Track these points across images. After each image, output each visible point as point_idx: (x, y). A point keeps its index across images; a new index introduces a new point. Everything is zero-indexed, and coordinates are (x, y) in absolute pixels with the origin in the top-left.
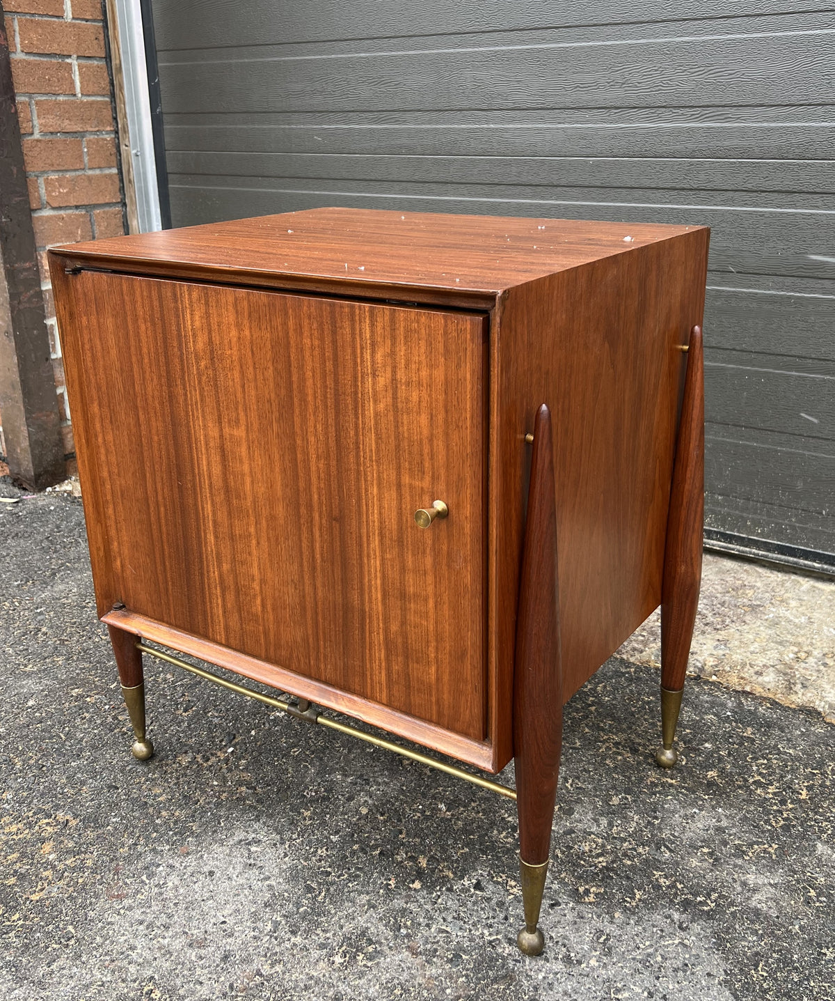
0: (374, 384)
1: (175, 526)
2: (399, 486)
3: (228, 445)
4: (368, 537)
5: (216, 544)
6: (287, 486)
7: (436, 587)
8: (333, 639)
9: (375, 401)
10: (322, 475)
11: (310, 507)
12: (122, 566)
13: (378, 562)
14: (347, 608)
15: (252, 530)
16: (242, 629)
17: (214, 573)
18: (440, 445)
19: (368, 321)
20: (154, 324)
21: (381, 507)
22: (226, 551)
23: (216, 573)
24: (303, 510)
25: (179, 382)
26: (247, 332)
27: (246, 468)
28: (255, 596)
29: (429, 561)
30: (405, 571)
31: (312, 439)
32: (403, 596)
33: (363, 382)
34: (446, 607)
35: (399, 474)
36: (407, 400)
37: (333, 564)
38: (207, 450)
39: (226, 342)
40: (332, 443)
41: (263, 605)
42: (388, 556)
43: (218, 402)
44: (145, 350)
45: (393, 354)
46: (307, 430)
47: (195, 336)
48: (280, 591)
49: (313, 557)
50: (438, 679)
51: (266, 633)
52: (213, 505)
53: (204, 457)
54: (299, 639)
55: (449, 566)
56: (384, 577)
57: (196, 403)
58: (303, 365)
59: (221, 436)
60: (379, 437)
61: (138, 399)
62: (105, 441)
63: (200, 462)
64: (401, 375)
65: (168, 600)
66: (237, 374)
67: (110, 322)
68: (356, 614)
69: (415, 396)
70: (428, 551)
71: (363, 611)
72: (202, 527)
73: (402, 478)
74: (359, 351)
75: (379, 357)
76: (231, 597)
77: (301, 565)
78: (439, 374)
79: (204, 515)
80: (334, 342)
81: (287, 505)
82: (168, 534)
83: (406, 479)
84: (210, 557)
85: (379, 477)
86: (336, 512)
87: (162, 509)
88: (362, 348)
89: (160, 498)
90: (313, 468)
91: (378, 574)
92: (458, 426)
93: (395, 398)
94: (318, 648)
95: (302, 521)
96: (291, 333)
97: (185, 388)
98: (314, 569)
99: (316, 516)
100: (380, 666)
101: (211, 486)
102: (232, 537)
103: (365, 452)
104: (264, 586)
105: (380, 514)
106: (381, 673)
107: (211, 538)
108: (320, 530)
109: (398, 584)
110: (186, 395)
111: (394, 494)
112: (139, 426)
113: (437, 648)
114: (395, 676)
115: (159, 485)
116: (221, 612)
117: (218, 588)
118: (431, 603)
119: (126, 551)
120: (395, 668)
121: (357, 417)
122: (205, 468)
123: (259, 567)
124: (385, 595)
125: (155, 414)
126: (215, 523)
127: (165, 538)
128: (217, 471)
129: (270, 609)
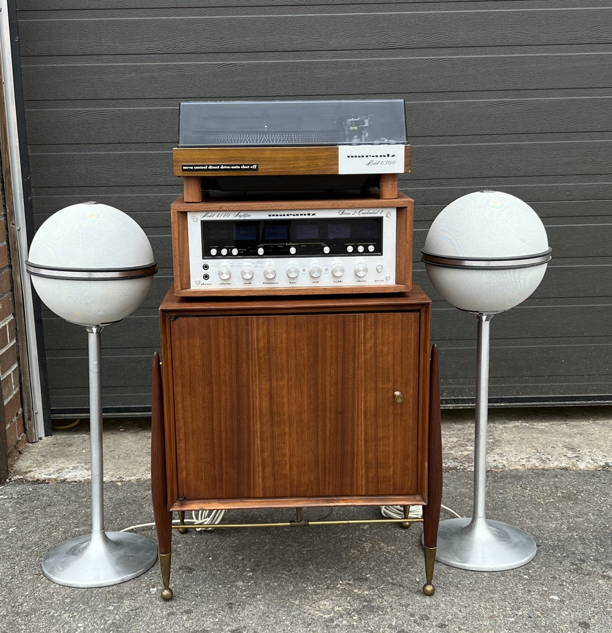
0: (364, 347)
1: (232, 441)
2: (376, 389)
3: (274, 390)
4: (358, 416)
5: (261, 444)
6: (311, 403)
8: (334, 472)
9: (365, 354)
10: (333, 393)
11: (324, 411)
12: (187, 475)
13: (363, 428)
14: (344, 454)
15: (287, 430)
16: (275, 485)
17: (258, 459)
18: (398, 368)
19: (363, 320)
20: (230, 339)
21: (366, 401)
22: (268, 446)
23: (260, 459)
24: (320, 413)
25: (244, 365)
26: (293, 335)
27: (286, 400)
28: (285, 465)
29: (391, 420)
30: (377, 428)
31: (328, 378)
32: (376, 439)
33: (359, 347)
34: (399, 438)
35: (376, 384)
36: (382, 351)
37: (336, 435)
38: (260, 396)
39: (279, 341)
40: (340, 378)
41: (291, 468)
42: (369, 423)
43: (270, 371)
44: (222, 352)
45: (375, 332)
46: (325, 374)
47: (258, 341)
48: (302, 457)
49: (325, 435)
50: (394, 473)
51: (291, 482)
52: (261, 424)
53: (258, 400)
54: (313, 479)
56: (366, 433)
57: (255, 374)
58: (325, 345)
59: (271, 387)
60: (366, 370)
61: (213, 379)
62: (183, 405)
63: (255, 403)
64: (379, 341)
66: (284, 356)
67: (197, 342)
68: (349, 456)
69: (386, 349)
70: (390, 415)
71: (353, 453)
72: (252, 437)
73: (378, 386)
74: (357, 334)
75: (368, 335)
76: (268, 470)
77: (317, 440)
78: (398, 338)
79: (254, 430)
80: (344, 332)
81: (310, 413)
82: (226, 447)
83: (380, 386)
84: (256, 452)
85: (365, 388)
86: (340, 410)
87: (224, 434)
88: (359, 333)
89: (223, 428)
90: (328, 391)
91: (363, 433)
93: (375, 351)
94: (325, 479)
95: (319, 418)
96: (320, 332)
97: (248, 367)
98: (324, 441)
99: (328, 414)
100: (362, 477)
101: (260, 414)
102: (273, 437)
103: (358, 378)
104: (292, 457)
105: (365, 404)
106: (362, 480)
107: (258, 441)
108: (330, 420)
109: (374, 435)
110: (249, 371)
111: (373, 394)
112: (212, 392)
113: (394, 459)
114: (370, 479)
115: (223, 421)
116: (260, 480)
117: (260, 467)
118: (391, 438)
119: (192, 465)
120: (370, 475)
121: (354, 363)
122: (258, 405)
123: (290, 448)
124: (366, 442)
125: (225, 384)
126: (261, 433)
127: (223, 449)
128: (266, 405)
129: (295, 468)
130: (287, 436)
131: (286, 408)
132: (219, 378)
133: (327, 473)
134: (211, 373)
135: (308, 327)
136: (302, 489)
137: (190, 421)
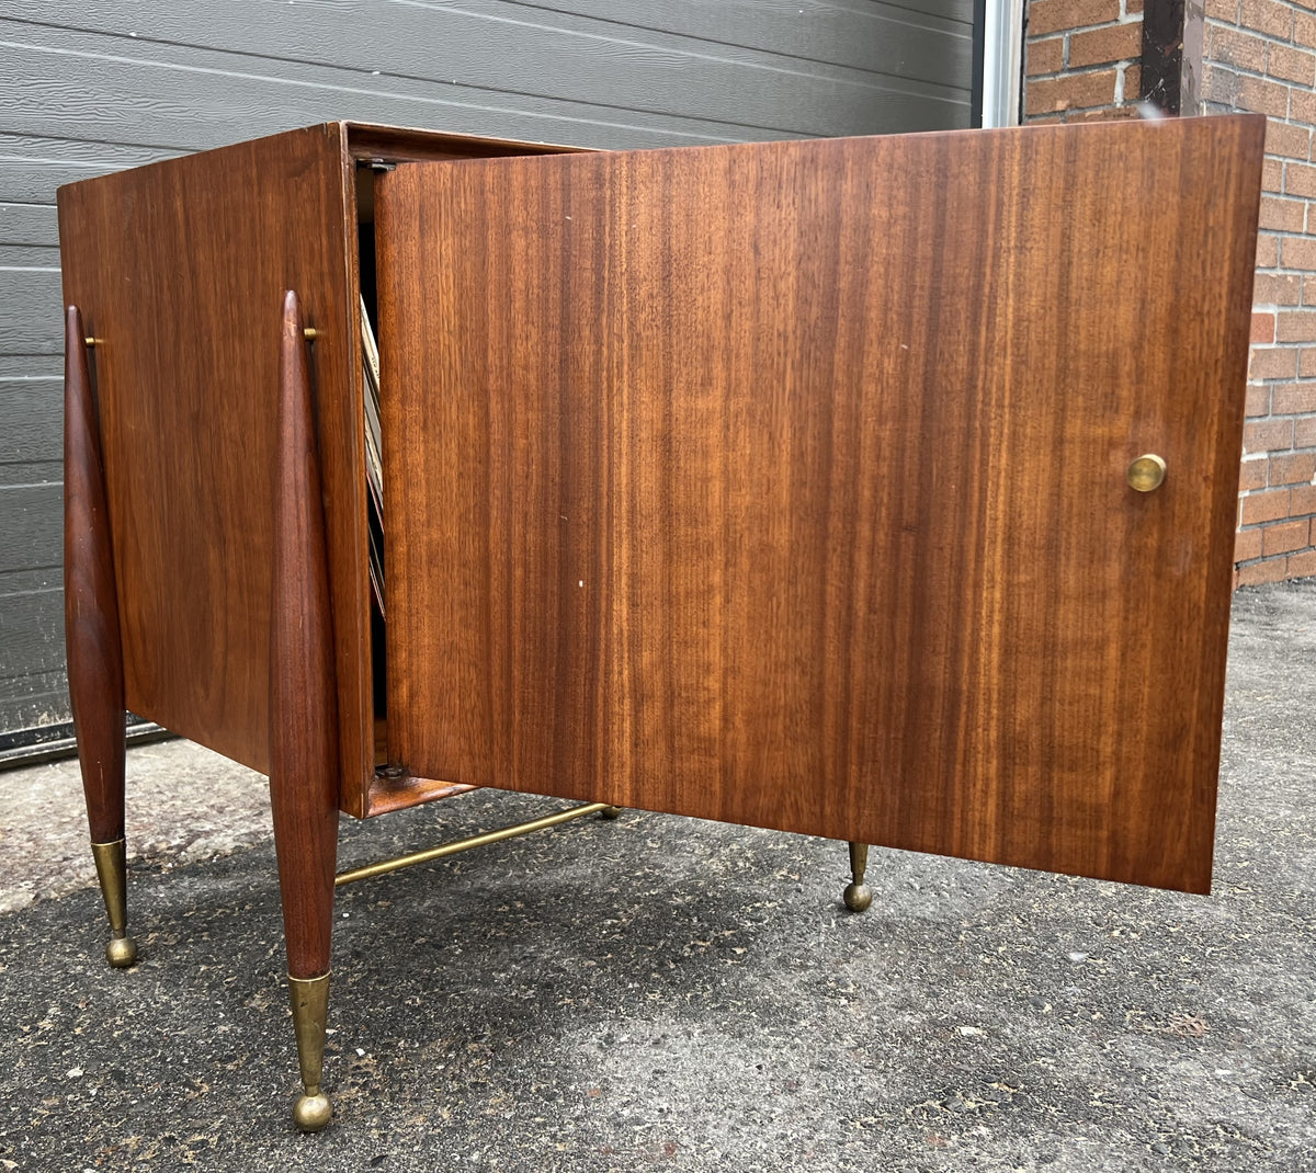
0: (1019, 264)
1: (544, 598)
2: (1058, 443)
3: (679, 430)
4: (980, 548)
5: (632, 619)
6: (804, 484)
7: (1126, 619)
9: (1019, 296)
10: (886, 452)
11: (851, 516)
12: (412, 696)
13: (998, 595)
14: (918, 691)
15: (716, 578)
16: (673, 771)
17: (621, 673)
18: (1157, 353)
19: (1017, 154)
21: (1012, 489)
22: (653, 627)
23: (626, 673)
24: (835, 523)
25: (586, 333)
26: (749, 218)
28: (709, 702)
29: (1114, 572)
30: (1056, 600)
31: (871, 388)
32: (1050, 647)
33: (996, 265)
34: (1146, 652)
35: (1060, 420)
36: (1092, 283)
37: (893, 614)
38: (633, 446)
39: (701, 243)
40: (915, 390)
41: (727, 717)
42: (1023, 578)
43: (668, 355)
45: (1067, 204)
46: (860, 373)
50: (1116, 794)
51: (727, 771)
52: (634, 544)
53: (624, 460)
54: (801, 770)
55: (1158, 575)
56: (1009, 619)
57: (621, 365)
59: (668, 415)
60: (1020, 361)
61: (492, 378)
63: (615, 471)
64: (1081, 240)
65: (509, 741)
68: (939, 703)
70: (1114, 554)
71: (954, 693)
72: (604, 592)
73: (1067, 427)
74: (993, 210)
75: (1036, 214)
77: (821, 627)
79: (610, 568)
80: (941, 204)
81: (801, 519)
82: (525, 617)
83: (1075, 429)
84: (615, 647)
85: (1014, 434)
86: (909, 516)
88: (1000, 204)
90: (868, 440)
91: (997, 617)
92: (1200, 313)
93: (1064, 283)
94: (845, 779)
95: (830, 545)
97: (598, 341)
99: (864, 530)
100: (985, 792)
101: (632, 510)
102: (670, 600)
103: (987, 393)
105: (1011, 502)
106: (985, 804)
107: (621, 609)
108: (871, 553)
109: (1041, 629)
110: (599, 352)
111: (1045, 460)
112: (488, 425)
114: (1017, 804)
115: (517, 528)
116: (627, 745)
117: (627, 701)
119: (426, 666)
120: (1020, 788)
121: (975, 331)
124: (1008, 651)
125: (527, 397)
126: (634, 579)
127: (516, 626)
128: (649, 481)
130: (718, 600)
131: (716, 487)
132: (509, 377)
134: (485, 358)
136: (763, 801)
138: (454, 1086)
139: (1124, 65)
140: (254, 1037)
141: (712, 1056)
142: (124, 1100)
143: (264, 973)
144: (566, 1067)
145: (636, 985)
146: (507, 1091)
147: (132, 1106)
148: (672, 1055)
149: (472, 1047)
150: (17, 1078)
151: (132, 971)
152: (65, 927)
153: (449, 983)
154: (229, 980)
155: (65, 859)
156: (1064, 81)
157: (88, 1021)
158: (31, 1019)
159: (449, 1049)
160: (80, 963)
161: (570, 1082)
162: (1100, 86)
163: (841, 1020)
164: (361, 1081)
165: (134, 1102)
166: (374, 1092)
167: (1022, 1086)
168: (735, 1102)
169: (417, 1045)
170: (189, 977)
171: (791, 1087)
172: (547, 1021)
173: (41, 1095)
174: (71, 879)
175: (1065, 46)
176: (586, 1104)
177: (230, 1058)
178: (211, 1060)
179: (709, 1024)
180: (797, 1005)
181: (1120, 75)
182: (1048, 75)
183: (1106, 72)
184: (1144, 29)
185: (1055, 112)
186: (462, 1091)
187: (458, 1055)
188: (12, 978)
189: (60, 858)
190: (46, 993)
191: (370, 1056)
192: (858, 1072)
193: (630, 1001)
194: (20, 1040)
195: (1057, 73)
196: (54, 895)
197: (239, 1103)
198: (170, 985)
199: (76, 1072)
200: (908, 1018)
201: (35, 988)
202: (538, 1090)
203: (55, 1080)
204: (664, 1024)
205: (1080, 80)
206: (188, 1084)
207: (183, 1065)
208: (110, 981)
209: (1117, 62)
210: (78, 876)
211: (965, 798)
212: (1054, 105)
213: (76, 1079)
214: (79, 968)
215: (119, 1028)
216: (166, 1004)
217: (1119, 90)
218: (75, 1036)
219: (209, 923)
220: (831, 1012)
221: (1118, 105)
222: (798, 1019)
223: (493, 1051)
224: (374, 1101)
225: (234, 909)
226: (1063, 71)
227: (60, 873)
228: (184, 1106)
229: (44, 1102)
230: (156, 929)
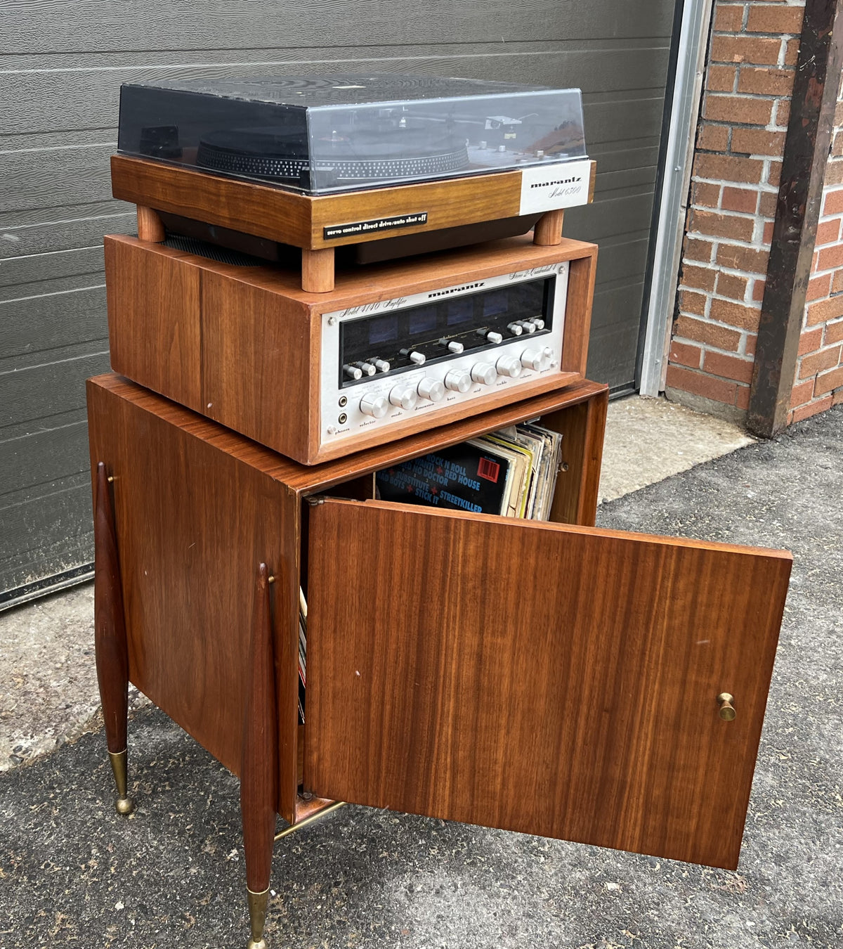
0: (671, 605)
1: (403, 721)
2: (684, 683)
3: (487, 652)
4: (641, 724)
5: (453, 736)
6: (553, 685)
7: (708, 758)
8: (584, 806)
9: (670, 618)
10: (598, 675)
11: (578, 701)
12: (319, 760)
13: (648, 742)
14: (605, 781)
15: (503, 722)
16: (472, 804)
17: (446, 759)
18: (734, 652)
19: (674, 557)
20: (413, 548)
21: (660, 700)
22: (465, 740)
23: (449, 760)
24: (569, 704)
25: (435, 599)
26: (532, 561)
27: (506, 671)
28: (495, 777)
29: (705, 739)
30: (677, 748)
31: (592, 647)
32: (672, 767)
33: (659, 603)
34: (717, 774)
35: (685, 673)
36: (705, 618)
37: (596, 746)
38: (459, 656)
39: (504, 568)
40: (615, 650)
41: (504, 784)
42: (661, 737)
43: (483, 616)
44: (396, 572)
45: (697, 583)
46: (587, 639)
47: (465, 561)
48: (526, 771)
49: (574, 742)
50: (697, 828)
51: (501, 807)
52: (457, 701)
53: (454, 662)
54: (542, 809)
56: (653, 754)
57: (454, 617)
58: (593, 590)
59: (481, 645)
60: (668, 645)
61: (377, 613)
62: (321, 648)
63: (448, 666)
64: (703, 598)
65: (378, 785)
66: (512, 595)
67: (354, 547)
68: (615, 786)
69: (714, 615)
70: (706, 732)
71: (623, 782)
72: (439, 721)
73: (689, 677)
74: (660, 580)
75: (681, 585)
76: (462, 781)
77: (558, 748)
78: (743, 600)
79: (442, 710)
80: (634, 572)
81: (551, 700)
82: (390, 728)
83: (692, 677)
84: (443, 747)
85: (663, 677)
86: (608, 704)
87: (388, 707)
88: (664, 578)
89: (387, 698)
90: (588, 670)
91: (647, 752)
93: (692, 615)
94: (565, 814)
95: (566, 713)
96: (585, 563)
97: (442, 604)
98: (572, 750)
99: (584, 709)
100: (635, 824)
101: (457, 687)
102: (475, 729)
103: (650, 657)
104: (507, 768)
105: (659, 705)
106: (634, 829)
107: (448, 730)
108: (587, 719)
109: (668, 759)
110: (442, 610)
111: (677, 689)
112: (374, 635)
113: (701, 805)
114: (650, 830)
115: (388, 687)
116: (447, 792)
117: (448, 772)
118: (701, 771)
119: (328, 746)
120: (652, 823)
121: (647, 629)
122: (453, 671)
123: (505, 754)
124: (651, 767)
126: (456, 717)
127: (385, 732)
128: (468, 672)
129: (511, 786)
130: (503, 732)
131: (506, 682)
132: (388, 614)
133: (570, 803)
134: (374, 602)
135: (562, 553)
137: (331, 675)
138: (328, 923)
139: (786, 38)
140: (211, 879)
141: (468, 904)
142: (151, 929)
143: (207, 823)
144: (389, 911)
145: (424, 842)
146: (357, 929)
147: (156, 934)
148: (447, 903)
149: (334, 890)
150: (88, 909)
151: (131, 817)
152: (83, 774)
153: (316, 836)
154: (188, 827)
155: (68, 707)
156: (741, 40)
157: (116, 862)
158: (83, 858)
159: (322, 891)
160: (100, 809)
161: (391, 923)
162: (768, 50)
163: (541, 876)
164: (277, 917)
165: (157, 931)
166: (284, 926)
167: (639, 933)
168: (482, 942)
169: (304, 888)
170: (166, 824)
171: (513, 931)
172: (375, 871)
173: (105, 924)
174: (73, 725)
175: (745, 13)
176: (402, 941)
177: (202, 896)
178: (191, 897)
179: (466, 877)
180: (516, 862)
181: (784, 45)
182: (730, 33)
183: (773, 40)
184: (805, 14)
185: (732, 62)
186: (332, 927)
187: (327, 897)
188: (63, 821)
189: (63, 706)
190: (87, 836)
191: (279, 896)
192: (549, 920)
193: (421, 856)
194: (82, 877)
195: (736, 33)
196: (67, 739)
197: (213, 933)
198: (156, 831)
199: (119, 906)
200: (578, 875)
201: (79, 831)
202: (375, 928)
203: (110, 912)
204: (441, 878)
205: (754, 41)
206: (183, 917)
207: (177, 901)
208: (120, 826)
209: (782, 34)
210: (78, 721)
211: (625, 825)
212: (732, 57)
213: (121, 911)
214: (100, 813)
215: (135, 867)
216: (156, 848)
217: (781, 55)
218: (112, 875)
219: (167, 772)
220: (535, 869)
221: (780, 68)
222: (517, 874)
223: (346, 894)
224: (286, 933)
225: (179, 760)
226: (741, 32)
227: (67, 720)
228: (184, 935)
229: (109, 929)
230: (138, 778)
